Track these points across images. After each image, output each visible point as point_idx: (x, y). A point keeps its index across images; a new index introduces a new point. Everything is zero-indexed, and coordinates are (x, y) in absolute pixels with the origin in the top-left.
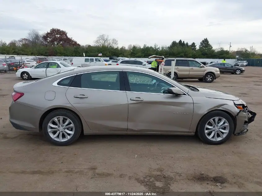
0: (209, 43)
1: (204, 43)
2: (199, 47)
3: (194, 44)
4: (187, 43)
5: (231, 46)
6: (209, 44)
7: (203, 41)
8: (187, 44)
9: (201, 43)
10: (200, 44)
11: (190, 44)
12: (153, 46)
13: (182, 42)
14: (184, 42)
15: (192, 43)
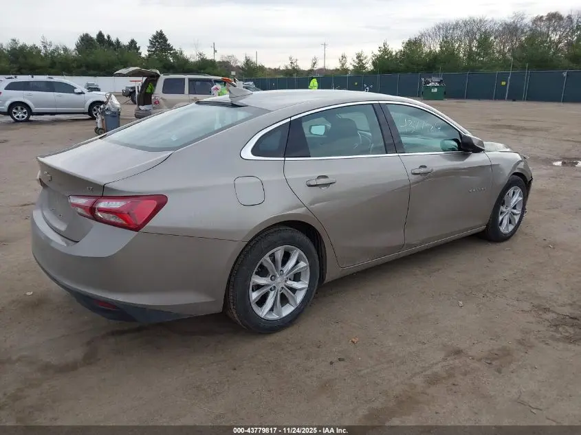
0: (168, 42)
1: (157, 41)
2: (149, 51)
3: (133, 42)
4: (118, 40)
5: (215, 51)
6: (169, 45)
7: (155, 37)
8: (118, 42)
9: (151, 42)
10: (149, 45)
11: (125, 42)
12: (39, 45)
13: (106, 37)
14: (109, 37)
15: (130, 41)
